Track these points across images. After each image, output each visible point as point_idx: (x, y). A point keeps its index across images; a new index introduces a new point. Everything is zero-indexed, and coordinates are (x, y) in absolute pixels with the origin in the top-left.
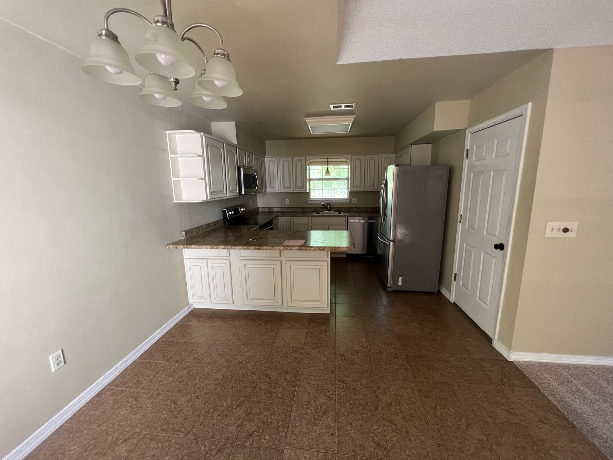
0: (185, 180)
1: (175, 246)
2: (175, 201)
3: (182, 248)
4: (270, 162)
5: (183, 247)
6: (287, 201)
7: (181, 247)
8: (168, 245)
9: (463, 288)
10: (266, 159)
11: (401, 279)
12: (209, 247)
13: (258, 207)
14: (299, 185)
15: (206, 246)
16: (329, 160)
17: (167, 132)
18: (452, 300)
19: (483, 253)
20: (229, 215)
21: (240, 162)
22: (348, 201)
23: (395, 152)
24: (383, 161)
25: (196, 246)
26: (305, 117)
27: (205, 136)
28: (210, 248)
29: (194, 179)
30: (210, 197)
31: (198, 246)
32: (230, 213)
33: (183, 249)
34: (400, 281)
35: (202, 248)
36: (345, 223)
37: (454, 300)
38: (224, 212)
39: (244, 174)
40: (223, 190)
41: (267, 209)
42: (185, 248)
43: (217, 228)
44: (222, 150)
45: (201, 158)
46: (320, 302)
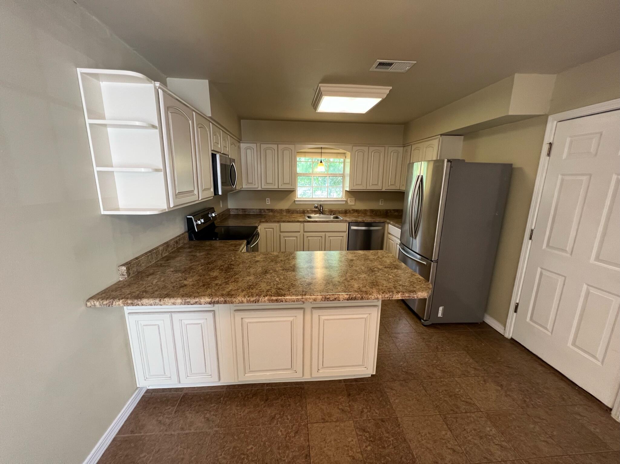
0: (122, 172)
1: (105, 303)
2: (103, 212)
3: (122, 305)
4: (247, 149)
5: (124, 304)
6: (268, 200)
7: (118, 303)
8: (88, 300)
9: (532, 323)
10: (241, 144)
11: (441, 310)
12: (179, 301)
13: (229, 208)
14: (287, 180)
15: (172, 300)
16: (323, 151)
17: (79, 70)
18: (509, 335)
19: (585, 287)
20: (197, 225)
21: (214, 145)
22: (344, 203)
23: (403, 145)
24: (389, 154)
25: (151, 301)
26: (320, 83)
27: (163, 91)
28: (181, 304)
29: (143, 170)
30: (174, 202)
31: (157, 301)
32: (199, 222)
33: (125, 308)
34: (441, 312)
35: (164, 304)
36: (346, 230)
37: (512, 335)
38: (189, 221)
39: (221, 165)
40: (193, 190)
41: (241, 211)
42: (128, 305)
43: (181, 248)
44: (190, 122)
45: (157, 131)
46: (362, 367)
